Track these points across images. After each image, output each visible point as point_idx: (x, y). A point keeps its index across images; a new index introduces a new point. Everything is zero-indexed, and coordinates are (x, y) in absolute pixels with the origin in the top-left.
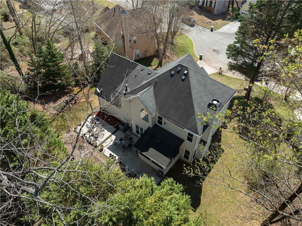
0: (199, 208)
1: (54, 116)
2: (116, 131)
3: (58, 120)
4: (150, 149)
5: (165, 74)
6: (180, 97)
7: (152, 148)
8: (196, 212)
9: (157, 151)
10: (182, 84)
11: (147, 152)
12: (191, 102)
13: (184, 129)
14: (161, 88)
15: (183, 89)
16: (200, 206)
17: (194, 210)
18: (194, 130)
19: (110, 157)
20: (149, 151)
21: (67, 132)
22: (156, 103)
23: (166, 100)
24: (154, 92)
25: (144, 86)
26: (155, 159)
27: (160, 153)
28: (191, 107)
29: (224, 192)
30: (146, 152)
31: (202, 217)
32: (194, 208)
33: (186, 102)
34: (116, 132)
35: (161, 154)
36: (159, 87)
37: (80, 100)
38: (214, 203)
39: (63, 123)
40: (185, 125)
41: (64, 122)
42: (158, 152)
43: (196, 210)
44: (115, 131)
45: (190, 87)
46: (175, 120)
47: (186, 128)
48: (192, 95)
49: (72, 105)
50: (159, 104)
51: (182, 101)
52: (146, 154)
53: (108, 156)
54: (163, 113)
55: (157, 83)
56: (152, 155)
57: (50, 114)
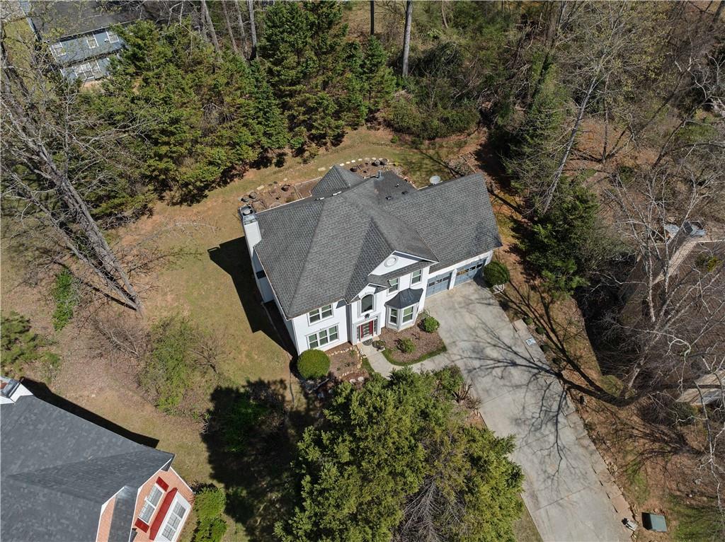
0: (209, 256)
1: (444, 162)
3: (433, 166)
16: (209, 258)
29: (203, 293)
31: (199, 254)
32: (211, 251)
38: (202, 274)
43: (209, 252)
57: (449, 159)
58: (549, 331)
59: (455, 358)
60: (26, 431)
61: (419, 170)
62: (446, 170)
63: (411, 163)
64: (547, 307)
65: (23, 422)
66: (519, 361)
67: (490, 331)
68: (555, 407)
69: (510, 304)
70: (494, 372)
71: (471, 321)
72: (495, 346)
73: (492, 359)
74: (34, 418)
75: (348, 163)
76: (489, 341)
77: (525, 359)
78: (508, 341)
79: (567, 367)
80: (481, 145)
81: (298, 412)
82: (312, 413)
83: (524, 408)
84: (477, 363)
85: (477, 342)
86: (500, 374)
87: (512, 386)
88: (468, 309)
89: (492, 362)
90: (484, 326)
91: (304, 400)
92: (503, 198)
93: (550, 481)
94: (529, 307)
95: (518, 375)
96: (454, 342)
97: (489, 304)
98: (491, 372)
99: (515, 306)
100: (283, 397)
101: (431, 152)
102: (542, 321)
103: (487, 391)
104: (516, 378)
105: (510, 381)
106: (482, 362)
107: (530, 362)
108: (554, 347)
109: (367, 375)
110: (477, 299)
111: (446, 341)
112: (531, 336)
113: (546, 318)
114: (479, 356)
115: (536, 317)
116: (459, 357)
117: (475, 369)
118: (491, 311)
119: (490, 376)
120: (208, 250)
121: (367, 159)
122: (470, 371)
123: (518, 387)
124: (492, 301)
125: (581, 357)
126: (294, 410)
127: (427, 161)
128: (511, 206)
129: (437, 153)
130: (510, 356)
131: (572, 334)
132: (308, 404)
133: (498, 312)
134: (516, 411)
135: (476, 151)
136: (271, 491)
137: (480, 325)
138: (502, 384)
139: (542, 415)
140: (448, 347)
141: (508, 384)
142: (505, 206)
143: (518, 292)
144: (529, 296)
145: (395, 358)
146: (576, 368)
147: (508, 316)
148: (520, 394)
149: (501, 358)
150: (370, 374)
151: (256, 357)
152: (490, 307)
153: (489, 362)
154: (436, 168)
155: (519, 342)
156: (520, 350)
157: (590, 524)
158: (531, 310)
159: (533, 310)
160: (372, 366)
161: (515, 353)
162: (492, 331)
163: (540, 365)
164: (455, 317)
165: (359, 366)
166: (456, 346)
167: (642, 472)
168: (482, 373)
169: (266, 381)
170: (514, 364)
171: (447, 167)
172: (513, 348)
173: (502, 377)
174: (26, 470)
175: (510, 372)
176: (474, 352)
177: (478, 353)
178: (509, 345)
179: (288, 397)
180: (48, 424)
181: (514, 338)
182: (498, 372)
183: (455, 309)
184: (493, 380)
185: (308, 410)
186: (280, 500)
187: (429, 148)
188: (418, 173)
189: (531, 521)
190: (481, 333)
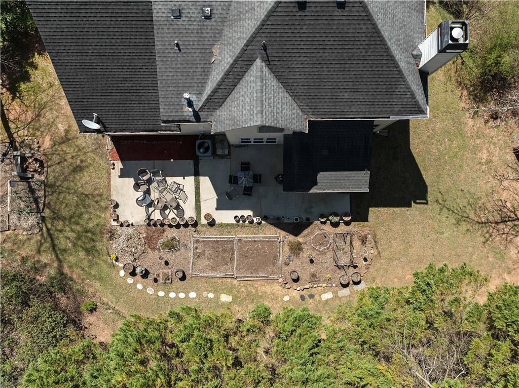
0: (429, 193)
1: (41, 230)
2: (196, 165)
3: (61, 231)
4: (319, 176)
5: (279, 9)
6: (350, 54)
7: (321, 173)
8: (429, 202)
9: (334, 173)
10: (344, 18)
11: (317, 185)
12: (385, 54)
13: (389, 118)
14: (285, 55)
15: (351, 30)
16: (429, 189)
17: (425, 201)
18: (413, 109)
19: (238, 221)
20: (318, 181)
21: (111, 238)
22: (295, 97)
23: (315, 77)
24: (273, 72)
25: (234, 69)
26: (341, 188)
27: (342, 173)
28: (389, 65)
29: (447, 140)
30: (316, 187)
31: (440, 204)
32: (424, 200)
33: (372, 58)
34: (198, 167)
35: (347, 172)
36: (281, 55)
37: (39, 147)
38: (442, 169)
39: (78, 228)
40: (388, 110)
41: (78, 224)
42: (338, 173)
43: (427, 201)
44: (194, 165)
45: (370, 14)
46: (359, 110)
47: (393, 114)
48: (382, 36)
49: (40, 173)
50: (303, 94)
51: (361, 62)
52: (318, 189)
53: (234, 222)
54: (325, 110)
55: (268, 47)
56: (328, 184)
57: (29, 232)
61: (87, 231)
63: (88, 251)
75: (182, 295)
101: (45, 258)
120: (427, 203)
121: (150, 291)
127: (64, 244)
129: (39, 252)
142: (11, 117)
154: (58, 224)
171: (43, 219)
187: (45, 265)
188: (91, 225)
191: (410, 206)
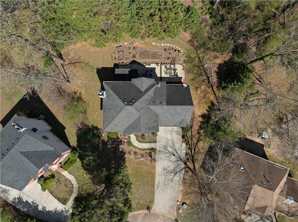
1: (203, 63)
4: (128, 73)
14: (137, 92)
16: (96, 72)
19: (150, 64)
21: (185, 61)
24: (140, 89)
30: (129, 70)
31: (93, 68)
34: (160, 79)
37: (205, 86)
38: (92, 78)
41: (193, 65)
49: (204, 79)
55: (141, 93)
56: (126, 71)
58: (193, 149)
59: (157, 146)
60: (24, 142)
61: (191, 63)
62: (202, 68)
63: (190, 57)
64: (198, 141)
65: (24, 140)
66: (176, 155)
67: (173, 143)
68: (178, 171)
69: (186, 137)
70: (167, 155)
71: (169, 137)
72: (172, 147)
73: (168, 151)
74: (26, 139)
75: (166, 45)
76: (171, 145)
77: (178, 155)
78: (176, 148)
79: (191, 161)
80: (224, 61)
81: (104, 141)
82: (108, 143)
83: (169, 167)
84: (163, 150)
85: (167, 144)
86: (168, 156)
87: (169, 160)
88: (171, 133)
89: (168, 152)
90: (172, 140)
91: (107, 138)
92: (215, 91)
93: (164, 185)
94: (191, 140)
95: (173, 158)
96: (160, 141)
97: (179, 134)
98: (166, 154)
99: (187, 138)
100: (102, 135)
101: (201, 55)
102: (193, 145)
103: (161, 158)
104: (172, 159)
105: (169, 159)
106: (165, 150)
107: (179, 156)
108: (191, 155)
109: (128, 140)
110: (176, 131)
111: (158, 140)
112: (185, 149)
113: (195, 145)
114: (165, 148)
115: (192, 144)
116: (159, 146)
117: (161, 151)
118: (177, 137)
119: (165, 155)
120: (97, 68)
121: (174, 46)
122: (159, 151)
123: (171, 161)
124: (180, 133)
125: (198, 160)
126: (103, 140)
127: (197, 59)
128: (216, 96)
129: (203, 57)
130: (175, 152)
131: (200, 152)
132: (108, 140)
133: (180, 138)
134: (166, 167)
135: (220, 63)
136: (91, 156)
137: (171, 140)
138: (167, 158)
139: (173, 171)
140: (157, 142)
141: (168, 159)
142: (213, 95)
143: (192, 133)
144: (195, 136)
145: (139, 139)
146: (193, 163)
147: (182, 140)
148: (170, 163)
149: (171, 152)
150: (129, 141)
151: (99, 118)
152: (178, 135)
153: (167, 151)
154: (198, 65)
155: (180, 150)
156: (178, 152)
157: (169, 198)
158: (191, 141)
159: (192, 141)
160: (131, 139)
161: (177, 152)
162: (174, 143)
163: (182, 158)
164: (165, 134)
165: (127, 137)
166: (160, 142)
167: (190, 195)
168: (163, 153)
169: (98, 128)
170: (174, 155)
171: (203, 66)
172: (177, 151)
173: (168, 157)
174: (24, 151)
175: (171, 157)
176: (164, 146)
177: (165, 147)
178: (176, 149)
179: (103, 135)
180: (30, 141)
181: (179, 148)
182: (168, 155)
183: (167, 131)
184: (165, 157)
185: (107, 142)
186: (93, 160)
187: (201, 53)
188: (190, 64)
189: (154, 191)
190: (170, 142)
191: (102, 67)
